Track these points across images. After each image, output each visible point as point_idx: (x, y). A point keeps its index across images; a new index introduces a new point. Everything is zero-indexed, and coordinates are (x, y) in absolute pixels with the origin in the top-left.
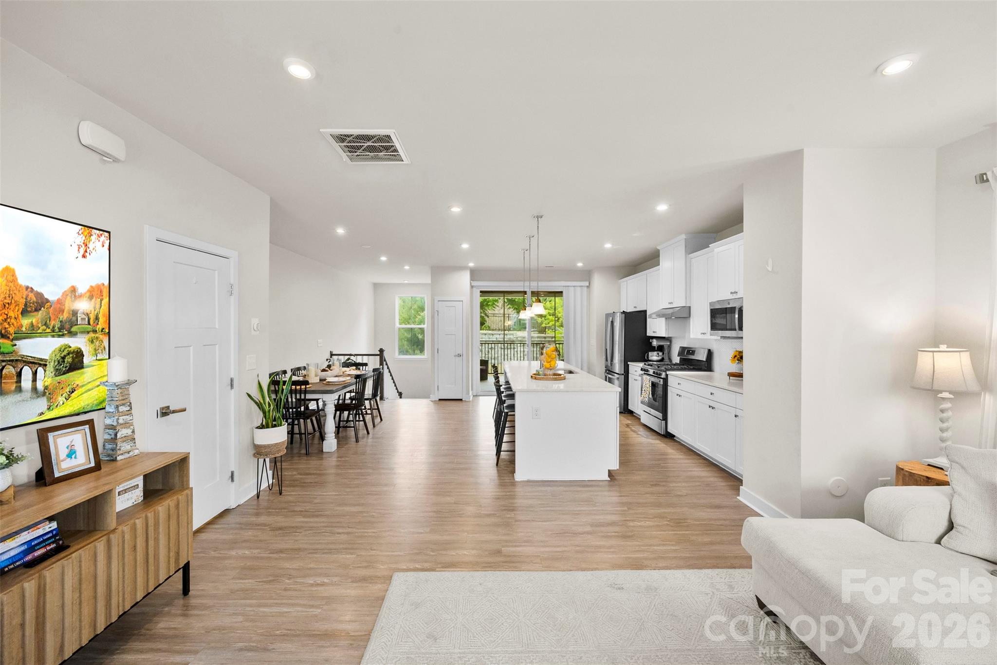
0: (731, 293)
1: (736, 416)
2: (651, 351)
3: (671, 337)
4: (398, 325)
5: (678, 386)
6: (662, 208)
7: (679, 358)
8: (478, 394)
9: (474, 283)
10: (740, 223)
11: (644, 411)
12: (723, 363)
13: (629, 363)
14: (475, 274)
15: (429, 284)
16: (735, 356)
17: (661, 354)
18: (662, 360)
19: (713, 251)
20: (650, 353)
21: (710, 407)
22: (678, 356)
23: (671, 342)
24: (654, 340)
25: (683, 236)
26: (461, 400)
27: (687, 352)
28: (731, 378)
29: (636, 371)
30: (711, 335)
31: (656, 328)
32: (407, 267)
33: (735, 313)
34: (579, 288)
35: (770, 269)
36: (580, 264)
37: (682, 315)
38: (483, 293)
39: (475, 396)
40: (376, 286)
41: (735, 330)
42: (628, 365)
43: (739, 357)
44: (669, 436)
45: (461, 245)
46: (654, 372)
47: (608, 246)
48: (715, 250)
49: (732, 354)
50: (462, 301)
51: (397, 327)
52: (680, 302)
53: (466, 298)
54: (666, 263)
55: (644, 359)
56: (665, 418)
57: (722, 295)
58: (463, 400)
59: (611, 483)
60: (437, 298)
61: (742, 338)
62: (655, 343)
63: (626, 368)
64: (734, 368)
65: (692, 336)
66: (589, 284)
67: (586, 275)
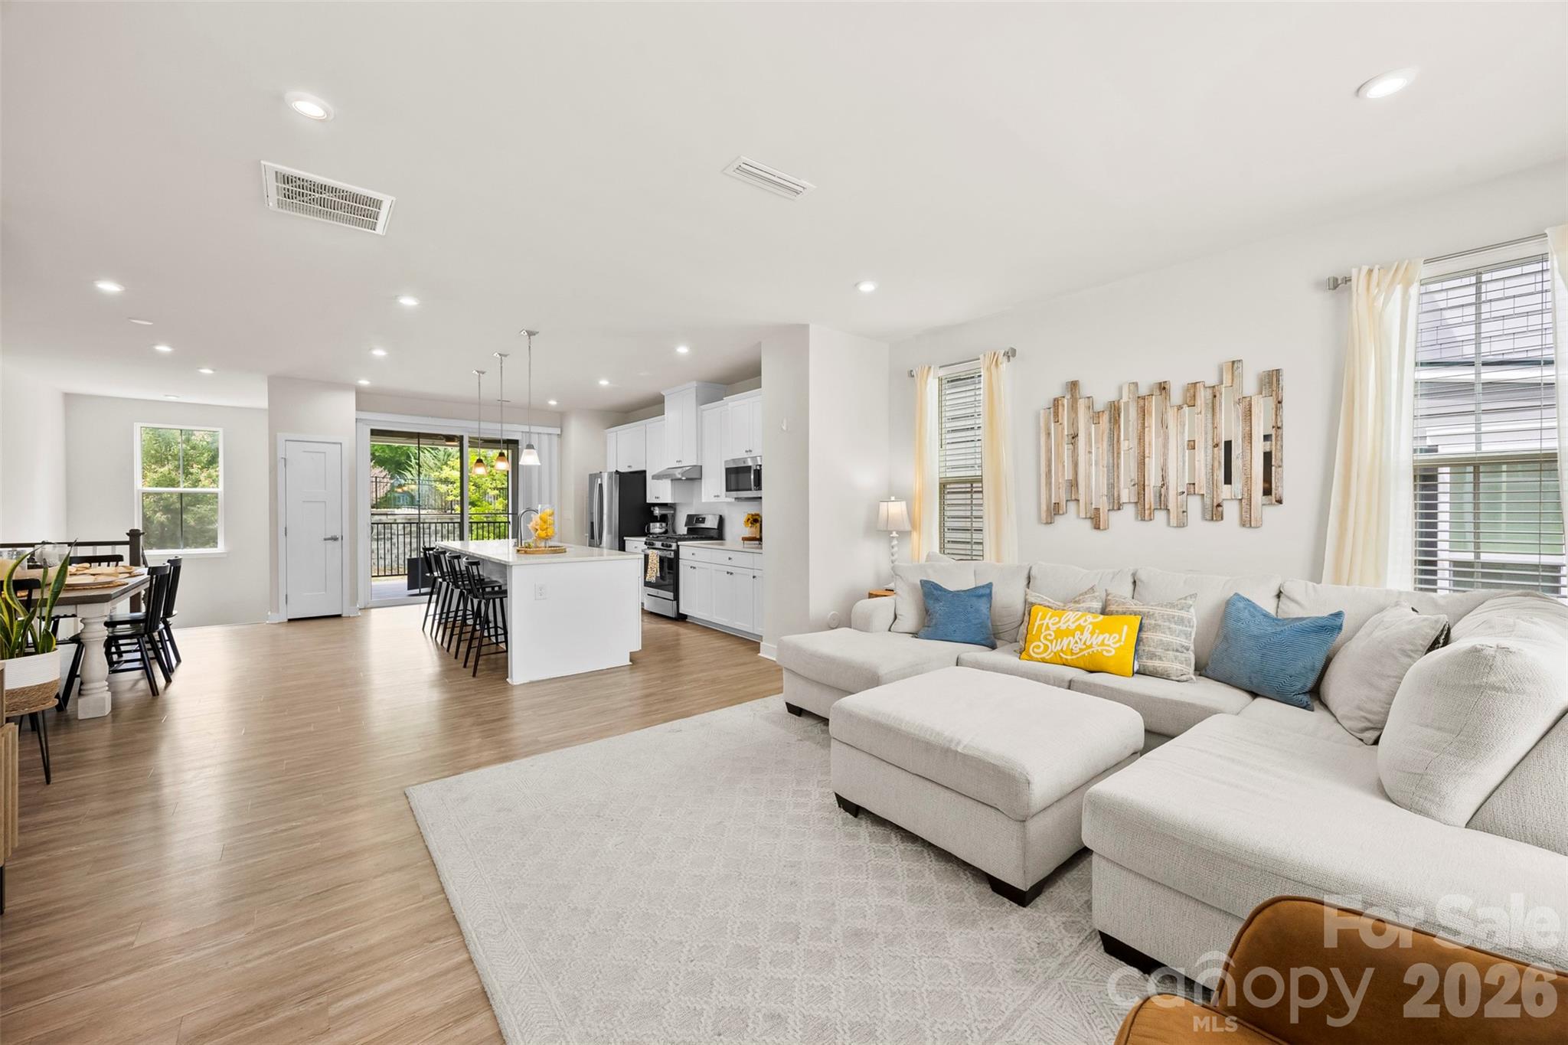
0: (747, 451)
1: (754, 577)
2: (653, 522)
3: (674, 504)
4: (140, 486)
5: (693, 558)
6: (683, 350)
7: (686, 529)
8: (369, 606)
9: (364, 415)
10: (756, 376)
11: (649, 595)
12: (737, 528)
13: (625, 538)
14: (365, 400)
15: (266, 410)
16: (749, 519)
17: (664, 525)
18: (666, 532)
19: (727, 404)
20: (651, 524)
21: (728, 573)
22: (686, 526)
23: (675, 510)
24: (657, 508)
25: (694, 384)
26: (339, 616)
27: (694, 520)
28: (745, 542)
29: (636, 547)
30: (726, 497)
31: (658, 492)
32: (207, 371)
33: (750, 472)
34: (546, 436)
35: (784, 428)
36: (553, 403)
37: (692, 477)
38: (374, 432)
39: (365, 609)
40: (69, 398)
41: (751, 490)
42: (624, 541)
43: (755, 520)
44: (681, 618)
45: (370, 349)
46: (663, 545)
47: (604, 383)
48: (730, 404)
49: (744, 518)
50: (341, 444)
51: (138, 491)
52: (690, 461)
53: (348, 440)
54: (671, 413)
55: (643, 531)
56: (676, 598)
57: (737, 453)
58: (343, 616)
59: (634, 666)
60: (281, 436)
61: (761, 498)
62: (657, 511)
63: (622, 545)
64: (748, 531)
65: (703, 501)
66: (561, 431)
67: (559, 419)
